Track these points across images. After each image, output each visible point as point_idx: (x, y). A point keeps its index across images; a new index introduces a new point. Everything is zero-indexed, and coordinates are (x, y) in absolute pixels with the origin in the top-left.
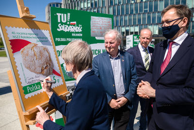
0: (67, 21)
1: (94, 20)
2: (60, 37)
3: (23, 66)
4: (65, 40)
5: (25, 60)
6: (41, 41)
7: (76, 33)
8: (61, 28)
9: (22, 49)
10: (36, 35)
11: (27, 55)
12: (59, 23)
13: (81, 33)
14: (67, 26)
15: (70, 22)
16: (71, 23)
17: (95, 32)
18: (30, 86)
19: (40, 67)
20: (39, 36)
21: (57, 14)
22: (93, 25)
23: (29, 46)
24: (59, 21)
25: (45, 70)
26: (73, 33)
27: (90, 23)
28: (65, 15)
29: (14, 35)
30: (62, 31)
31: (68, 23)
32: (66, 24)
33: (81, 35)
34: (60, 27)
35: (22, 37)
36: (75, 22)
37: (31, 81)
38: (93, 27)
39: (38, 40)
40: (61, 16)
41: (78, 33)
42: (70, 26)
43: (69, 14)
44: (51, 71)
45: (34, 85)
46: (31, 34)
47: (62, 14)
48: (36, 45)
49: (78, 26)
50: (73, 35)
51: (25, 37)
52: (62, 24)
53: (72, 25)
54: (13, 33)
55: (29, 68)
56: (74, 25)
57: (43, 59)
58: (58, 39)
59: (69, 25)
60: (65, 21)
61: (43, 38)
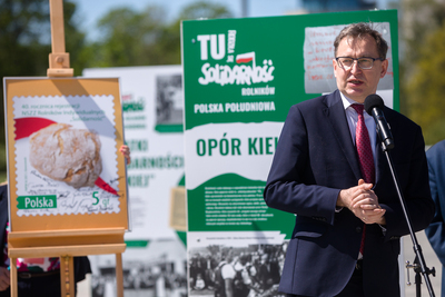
0: (227, 54)
1: (318, 39)
2: (207, 102)
3: (29, 164)
4: (221, 109)
5: (35, 152)
6: (84, 119)
7: (254, 85)
8: (211, 76)
9: (34, 135)
10: (73, 106)
11: (43, 144)
12: (205, 62)
13: (270, 84)
14: (227, 68)
15: (235, 55)
16: (239, 57)
17: (321, 77)
18: (33, 198)
19: (64, 168)
20: (81, 109)
21: (200, 38)
22: (312, 56)
23: (50, 128)
24: (204, 56)
25: (77, 176)
26: (246, 86)
27: (302, 52)
28: (222, 37)
29: (25, 110)
30: (213, 85)
31: (230, 59)
32: (223, 62)
33: (272, 91)
34: (207, 74)
35: (39, 113)
36: (252, 55)
37: (36, 189)
38: (315, 63)
39: (76, 116)
40: (209, 42)
41: (262, 85)
42: (236, 68)
43: (232, 34)
44: (92, 180)
45: (41, 198)
46: (62, 106)
47: (214, 37)
48: (66, 127)
49: (260, 64)
50: (245, 92)
51: (46, 113)
52: (213, 62)
53: (240, 63)
54: (24, 107)
55: (39, 167)
56: (248, 63)
57: (78, 155)
58: (201, 108)
59: (231, 66)
60: (221, 56)
61: (91, 112)
